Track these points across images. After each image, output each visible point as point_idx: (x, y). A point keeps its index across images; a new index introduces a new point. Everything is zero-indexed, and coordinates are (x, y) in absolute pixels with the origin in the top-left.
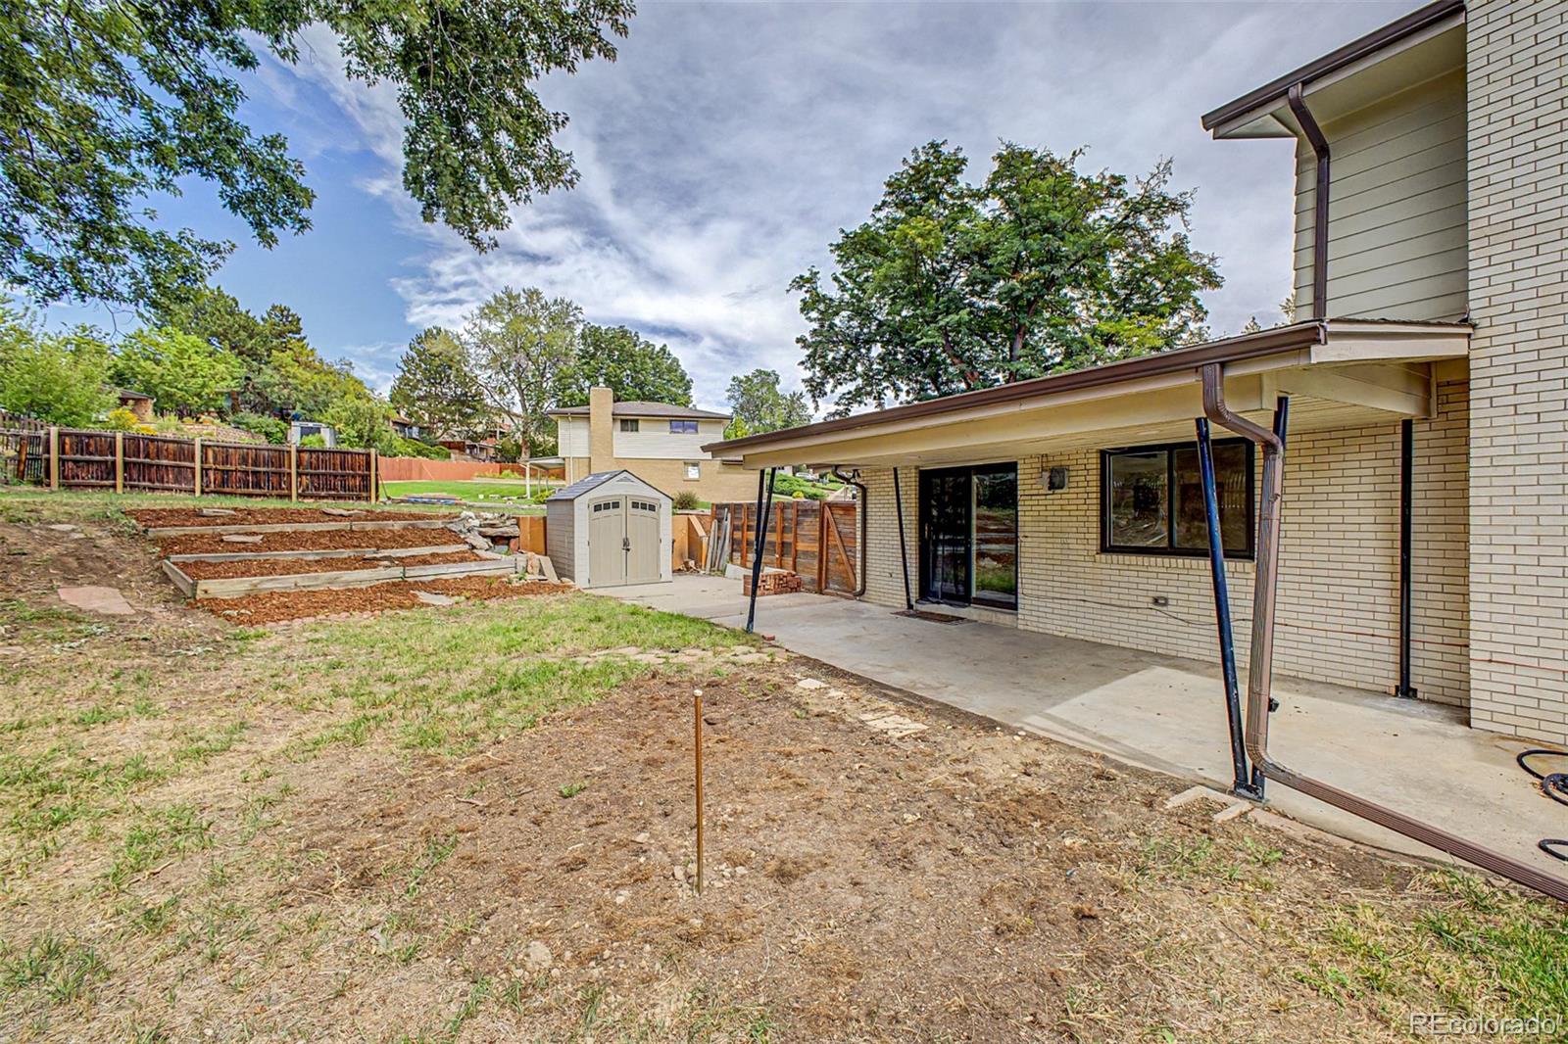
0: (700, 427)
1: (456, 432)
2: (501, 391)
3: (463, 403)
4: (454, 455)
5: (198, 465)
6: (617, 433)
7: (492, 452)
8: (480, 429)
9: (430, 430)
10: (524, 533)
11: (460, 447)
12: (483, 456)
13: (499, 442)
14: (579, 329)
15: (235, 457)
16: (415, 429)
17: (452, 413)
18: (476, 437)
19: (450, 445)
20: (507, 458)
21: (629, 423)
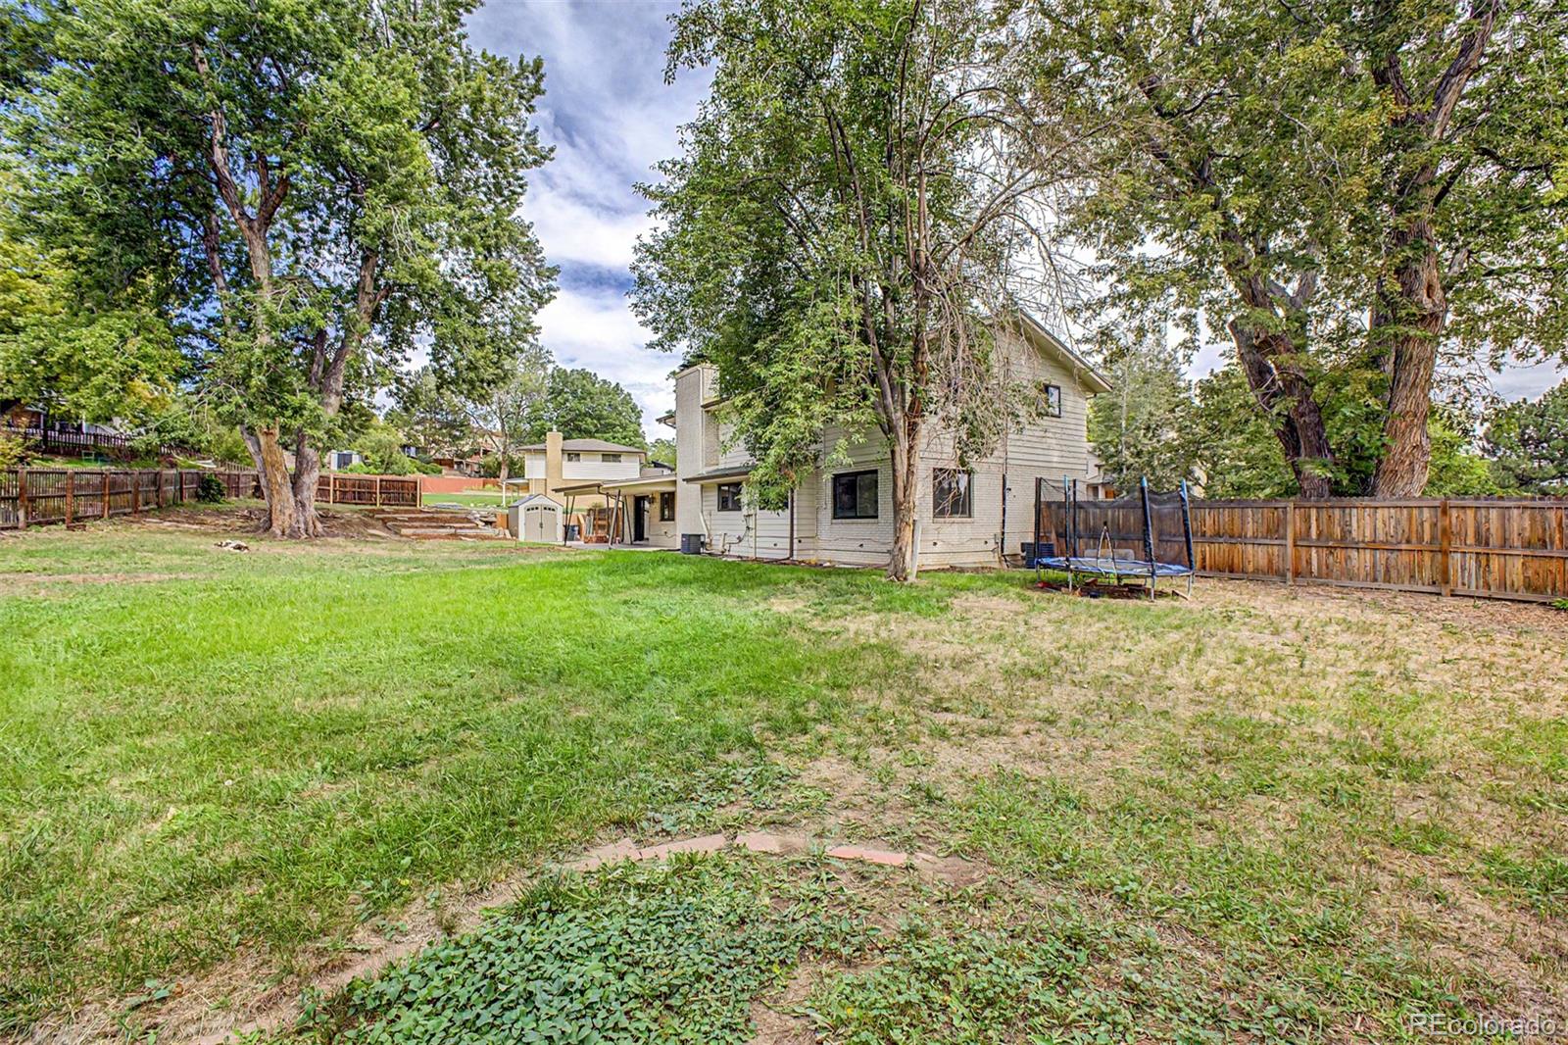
0: (622, 458)
1: (447, 452)
2: (485, 419)
3: (453, 427)
4: (445, 470)
5: (331, 488)
6: (565, 462)
7: (476, 468)
8: (466, 449)
9: (425, 451)
10: (498, 520)
11: (449, 464)
12: (468, 471)
13: (481, 459)
14: (550, 368)
15: (349, 483)
16: (413, 449)
17: (444, 436)
18: (462, 455)
19: (440, 462)
20: (490, 473)
21: (573, 455)
